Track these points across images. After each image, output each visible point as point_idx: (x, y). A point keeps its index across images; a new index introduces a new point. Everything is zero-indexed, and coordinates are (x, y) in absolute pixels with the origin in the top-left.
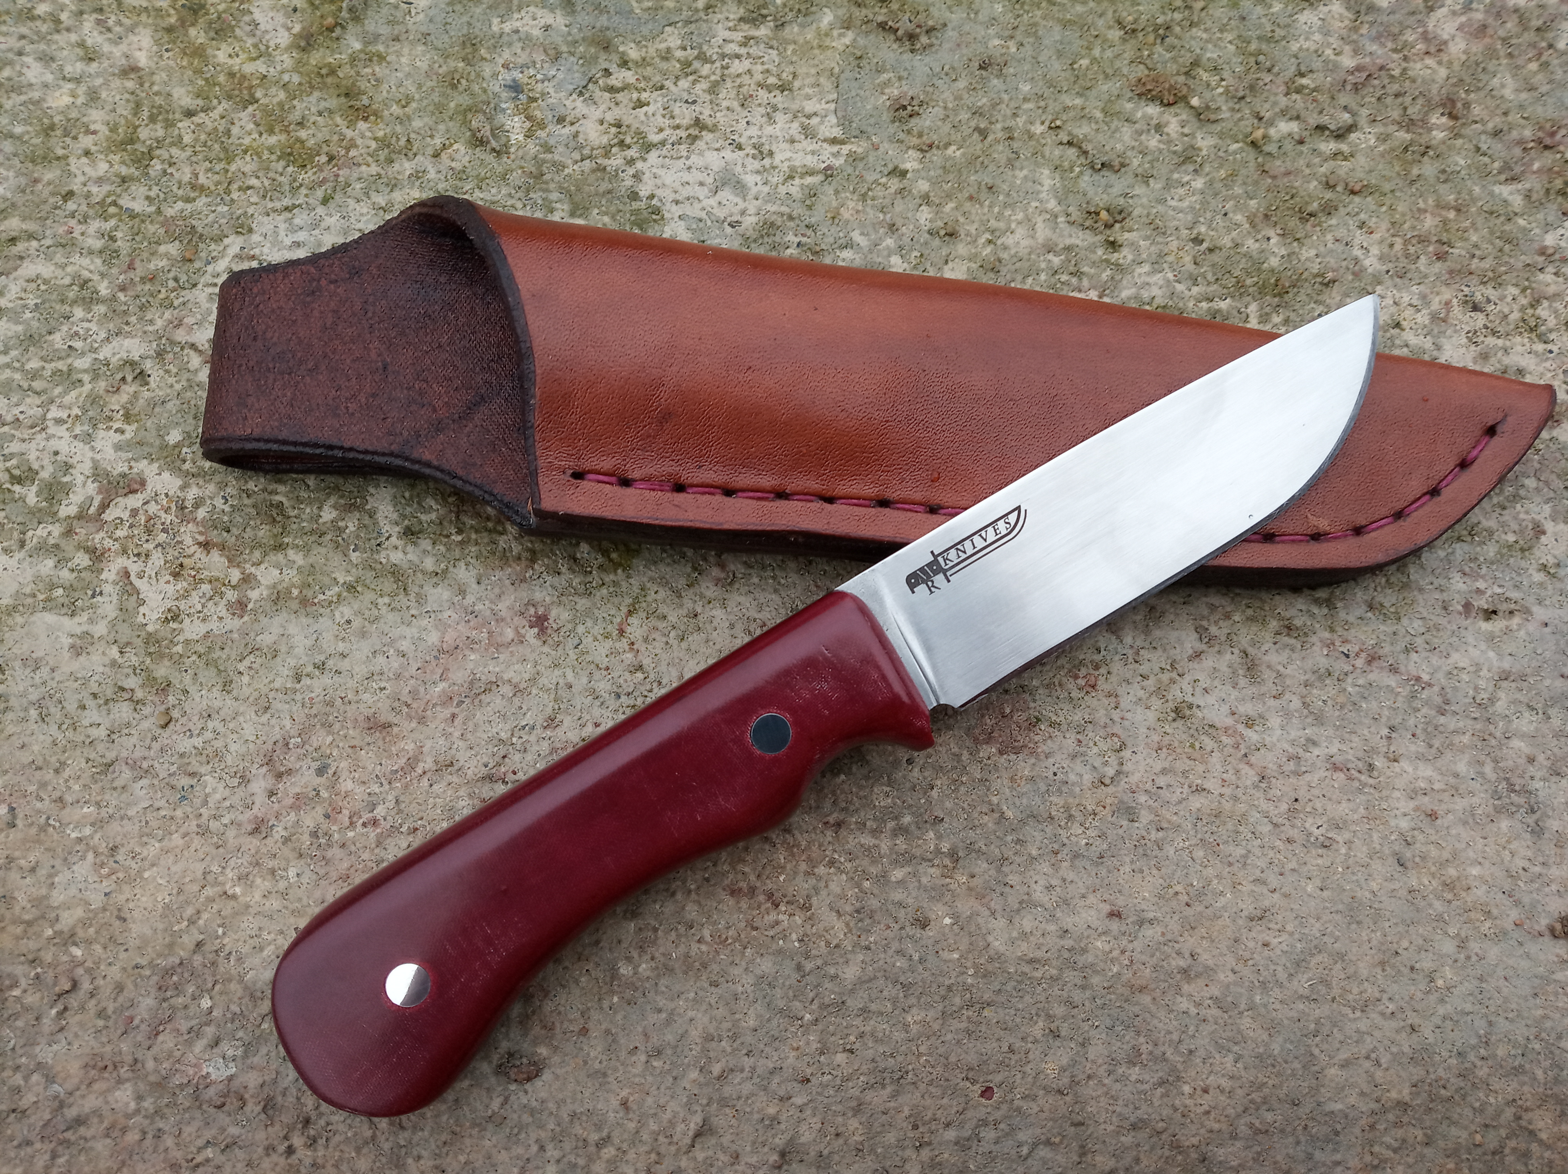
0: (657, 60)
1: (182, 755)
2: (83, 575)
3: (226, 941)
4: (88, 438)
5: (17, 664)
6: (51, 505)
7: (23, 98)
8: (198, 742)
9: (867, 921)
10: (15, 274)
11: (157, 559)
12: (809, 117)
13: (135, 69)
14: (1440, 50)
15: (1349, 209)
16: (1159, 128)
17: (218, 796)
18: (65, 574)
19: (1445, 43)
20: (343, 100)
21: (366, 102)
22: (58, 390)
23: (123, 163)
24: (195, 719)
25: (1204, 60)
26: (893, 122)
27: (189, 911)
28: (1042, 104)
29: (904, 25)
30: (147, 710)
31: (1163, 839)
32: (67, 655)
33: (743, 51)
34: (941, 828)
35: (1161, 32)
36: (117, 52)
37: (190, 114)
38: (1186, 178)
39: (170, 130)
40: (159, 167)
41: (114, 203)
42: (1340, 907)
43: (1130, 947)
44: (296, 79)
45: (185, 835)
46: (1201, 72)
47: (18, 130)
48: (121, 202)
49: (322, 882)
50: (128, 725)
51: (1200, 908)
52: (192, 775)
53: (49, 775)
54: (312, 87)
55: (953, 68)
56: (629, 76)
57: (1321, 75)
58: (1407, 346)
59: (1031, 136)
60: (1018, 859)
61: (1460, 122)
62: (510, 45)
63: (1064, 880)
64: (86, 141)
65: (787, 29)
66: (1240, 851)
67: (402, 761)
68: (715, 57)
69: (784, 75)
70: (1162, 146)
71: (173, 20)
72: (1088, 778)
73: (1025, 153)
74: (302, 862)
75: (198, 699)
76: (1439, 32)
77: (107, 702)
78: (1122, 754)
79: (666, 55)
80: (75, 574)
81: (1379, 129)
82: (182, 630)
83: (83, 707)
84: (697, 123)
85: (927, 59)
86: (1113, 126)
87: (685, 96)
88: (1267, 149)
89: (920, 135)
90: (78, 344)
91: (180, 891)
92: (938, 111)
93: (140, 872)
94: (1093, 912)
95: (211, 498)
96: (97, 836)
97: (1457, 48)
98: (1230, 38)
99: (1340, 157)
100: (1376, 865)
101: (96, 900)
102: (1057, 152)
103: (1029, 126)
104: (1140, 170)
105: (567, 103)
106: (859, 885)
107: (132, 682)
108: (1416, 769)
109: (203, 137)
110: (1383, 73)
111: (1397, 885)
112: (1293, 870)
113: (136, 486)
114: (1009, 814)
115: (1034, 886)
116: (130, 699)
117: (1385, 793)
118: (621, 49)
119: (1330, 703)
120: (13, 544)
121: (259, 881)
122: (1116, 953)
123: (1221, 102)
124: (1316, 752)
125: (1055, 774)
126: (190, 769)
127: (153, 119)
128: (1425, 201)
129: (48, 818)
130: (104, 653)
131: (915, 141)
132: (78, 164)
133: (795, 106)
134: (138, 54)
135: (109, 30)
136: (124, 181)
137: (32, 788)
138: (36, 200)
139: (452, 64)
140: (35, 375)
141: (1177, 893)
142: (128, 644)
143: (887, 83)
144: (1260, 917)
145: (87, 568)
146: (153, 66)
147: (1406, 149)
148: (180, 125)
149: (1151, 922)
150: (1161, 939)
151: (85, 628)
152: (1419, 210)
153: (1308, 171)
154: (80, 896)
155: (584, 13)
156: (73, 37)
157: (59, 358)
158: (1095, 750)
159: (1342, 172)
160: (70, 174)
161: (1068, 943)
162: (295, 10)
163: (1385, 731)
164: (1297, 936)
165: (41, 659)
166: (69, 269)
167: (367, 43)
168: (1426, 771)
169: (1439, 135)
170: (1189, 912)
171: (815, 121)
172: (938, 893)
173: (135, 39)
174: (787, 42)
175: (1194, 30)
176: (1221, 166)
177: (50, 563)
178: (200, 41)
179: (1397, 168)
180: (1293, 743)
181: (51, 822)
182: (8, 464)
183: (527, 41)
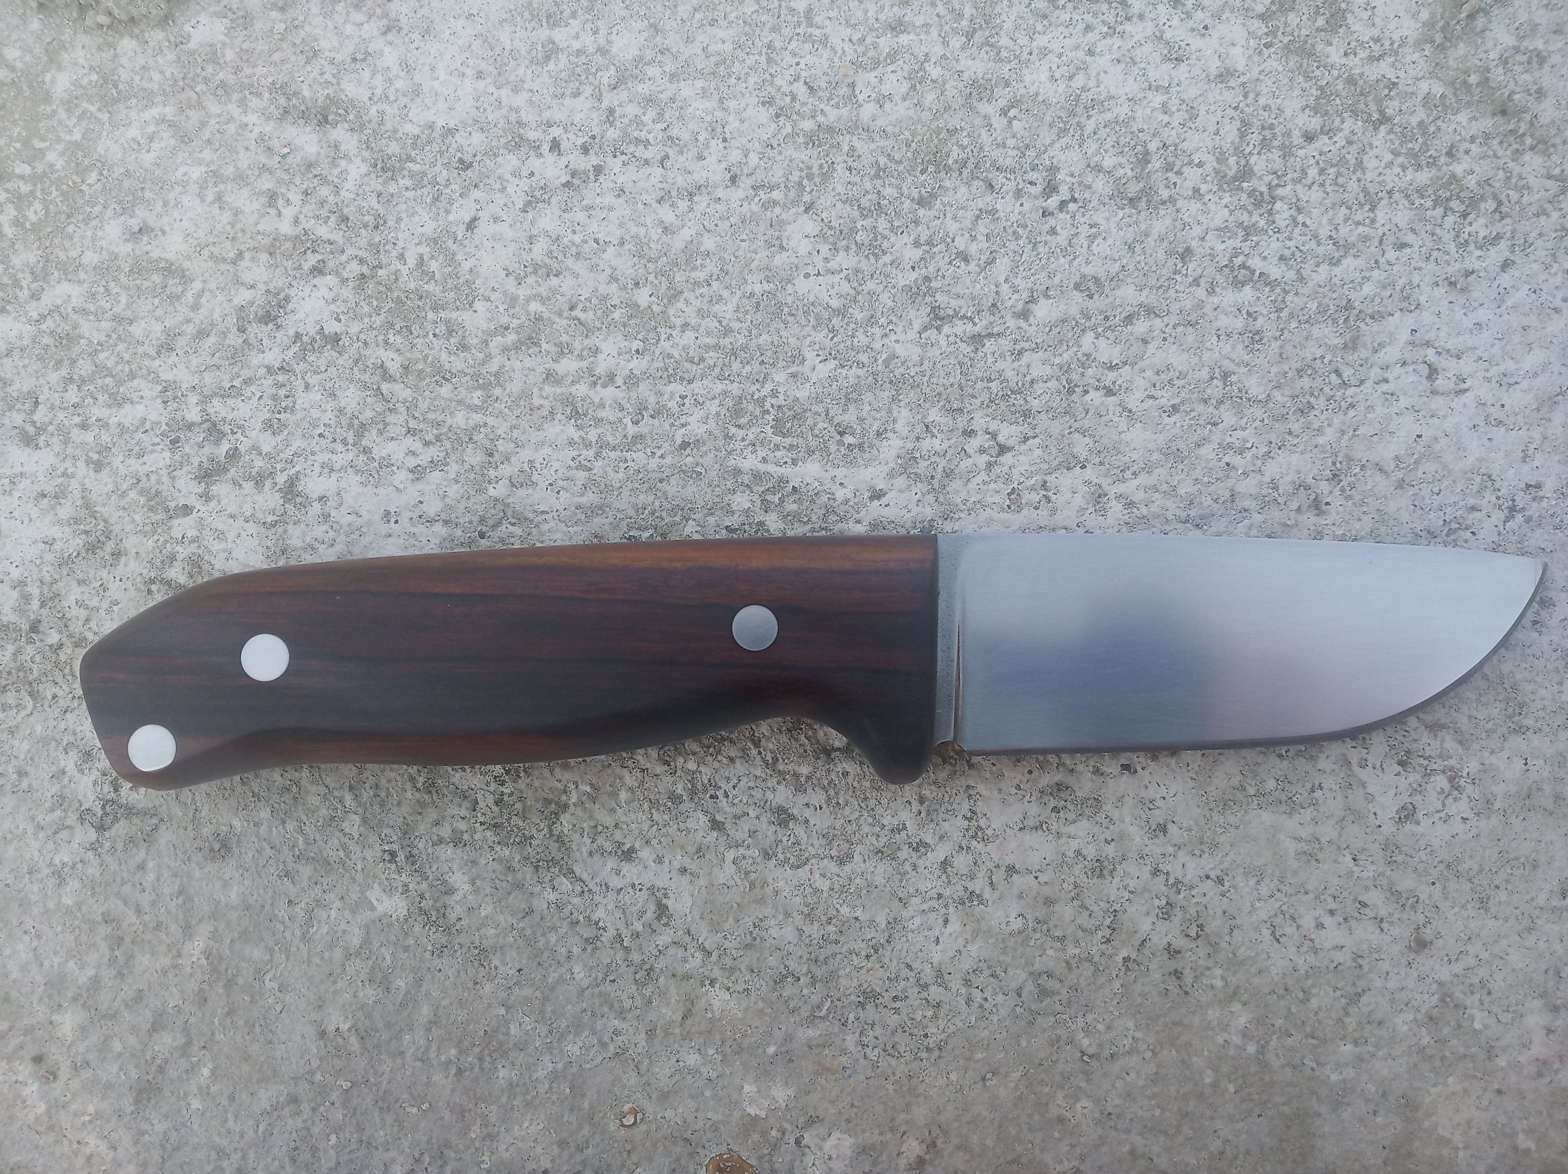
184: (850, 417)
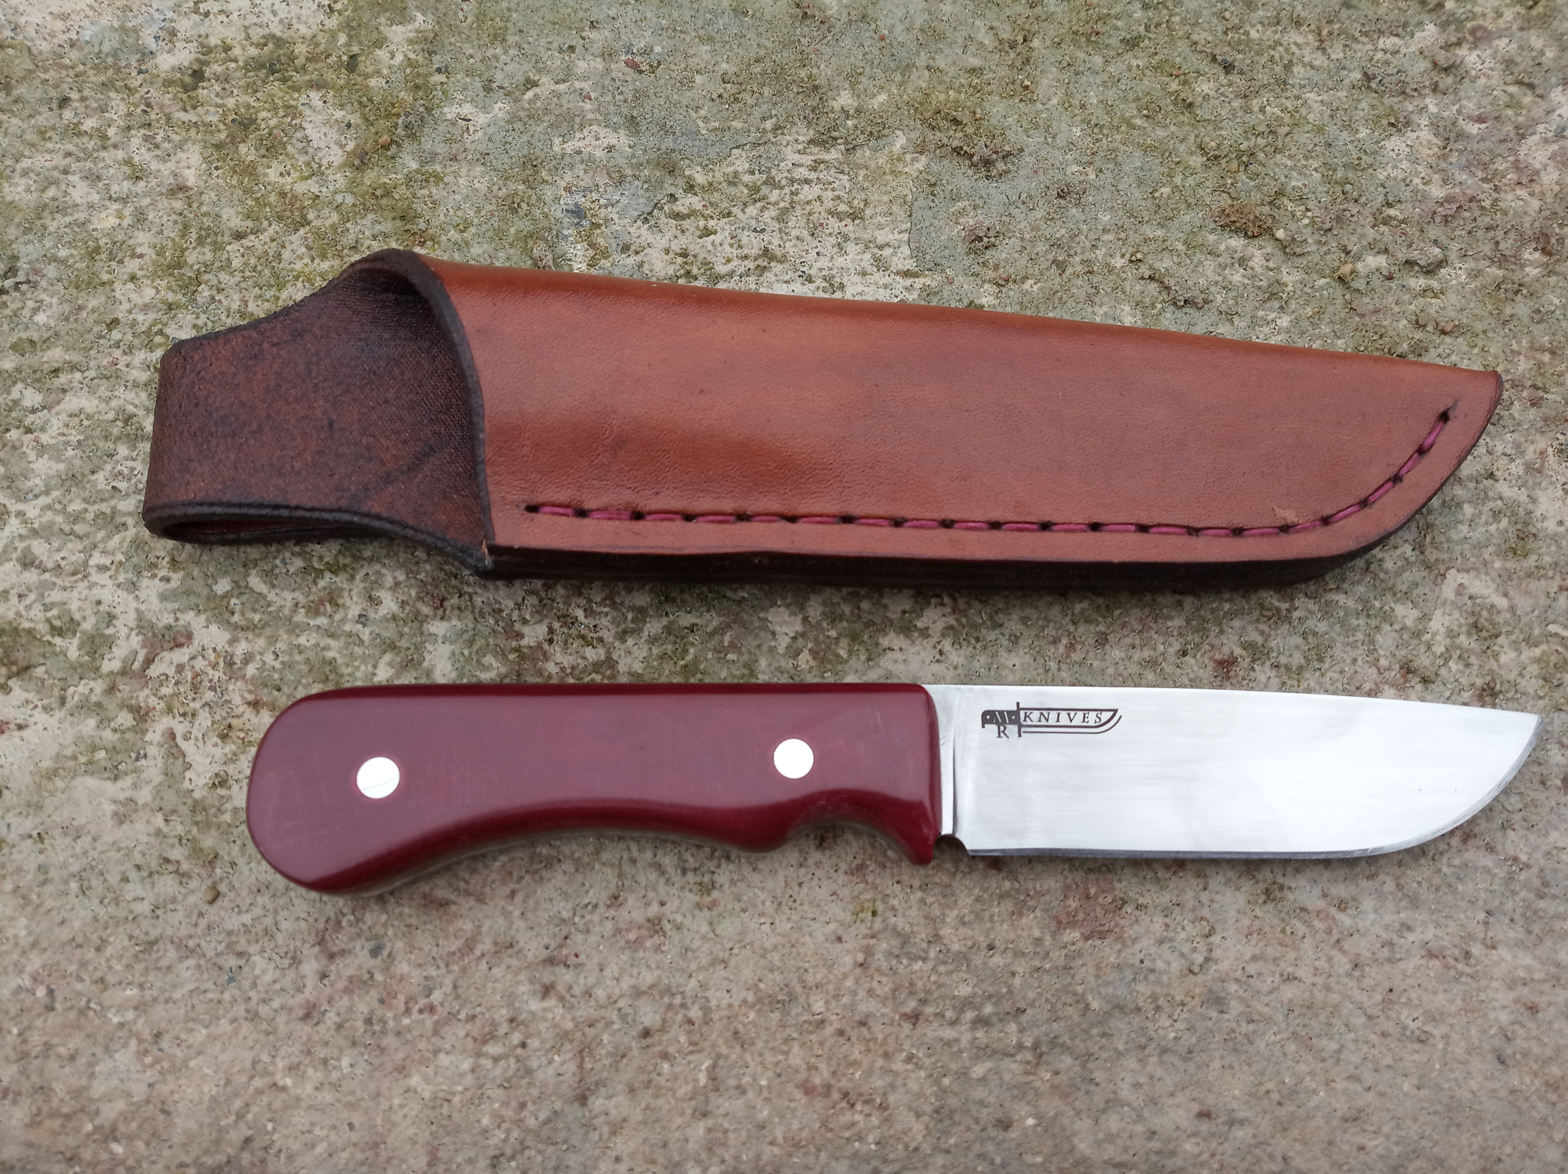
0: (724, 184)
1: (230, 933)
2: (127, 736)
3: (276, 1137)
4: (133, 586)
5: (57, 833)
6: (94, 659)
7: (68, 219)
8: (246, 918)
9: (947, 1122)
10: (57, 408)
11: (204, 720)
12: (881, 247)
13: (183, 188)
14: (1532, 181)
15: (1440, 350)
16: (1243, 262)
17: (268, 978)
18: (108, 735)
19: (1537, 173)
20: (399, 223)
21: (422, 225)
22: (101, 535)
23: (170, 288)
24: (244, 893)
25: (1289, 189)
26: (968, 254)
27: (238, 1104)
28: (1123, 235)
29: (980, 149)
30: (194, 884)
31: (1255, 1032)
32: (109, 823)
33: (813, 176)
34: (1024, 1018)
35: (1244, 158)
36: (166, 169)
37: (239, 236)
38: (1272, 316)
39: (219, 254)
40: (206, 294)
41: (161, 332)
42: (1439, 1107)
43: (1220, 1149)
44: (350, 200)
45: (234, 1020)
46: (1286, 201)
47: (63, 253)
48: (168, 331)
49: (378, 1074)
50: (174, 900)
51: (1292, 1108)
52: (240, 954)
53: (91, 954)
54: (366, 209)
55: (1030, 196)
56: (695, 202)
57: (1409, 206)
58: (1501, 498)
59: (1111, 270)
60: (1104, 1055)
61: (1555, 258)
62: (572, 166)
63: (1152, 1078)
64: (132, 265)
65: (859, 153)
66: (1334, 1046)
67: (460, 943)
68: (784, 182)
69: (856, 202)
70: (1246, 281)
71: (223, 136)
72: (1176, 965)
73: (1105, 287)
74: (355, 1051)
75: (246, 872)
76: (1531, 161)
77: (151, 874)
78: (1212, 939)
79: (733, 180)
80: (118, 735)
81: (1470, 264)
82: (230, 798)
83: (125, 880)
84: (766, 252)
85: (1003, 187)
86: (1196, 260)
87: (753, 223)
88: (1355, 285)
89: (996, 268)
90: (122, 485)
91: (228, 1082)
92: (1015, 242)
93: (185, 1062)
94: (1181, 1112)
95: (261, 654)
96: (141, 1022)
97: (1550, 177)
98: (1316, 165)
99: (1429, 294)
100: (1476, 1064)
101: (139, 1092)
102: (1138, 288)
103: (1109, 259)
104: (1224, 308)
105: (632, 230)
106: (937, 1082)
107: (178, 853)
108: (1515, 957)
109: (253, 261)
110: (1473, 205)
111: (1496, 1085)
112: (1389, 1067)
113: (182, 640)
114: (1095, 1005)
115: (1120, 1084)
116: (176, 872)
117: (1484, 983)
118: (687, 173)
119: (1425, 884)
120: (53, 702)
121: (310, 1071)
122: (1205, 1156)
123: (1307, 233)
124: (1411, 937)
125: (1142, 962)
126: (239, 948)
127: (200, 241)
128: (1519, 343)
129: (89, 1001)
130: (148, 822)
131: (991, 274)
132: (123, 290)
133: (867, 236)
134: (187, 172)
135: (157, 146)
136: (170, 309)
137: (72, 968)
138: (79, 327)
139: (512, 186)
140: (76, 518)
141: (1268, 1092)
142: (174, 811)
143: (962, 212)
144: (1355, 1118)
145: (133, 729)
146: (201, 184)
147: (1498, 287)
148: (229, 248)
149: (1242, 1122)
150: (1252, 1141)
151: (128, 794)
152: (1512, 351)
153: (1397, 309)
154: (122, 1087)
155: (647, 133)
156: (120, 154)
157: (102, 500)
158: (1183, 935)
159: (1432, 311)
160: (115, 301)
161: (1156, 1145)
162: (349, 126)
163: (1482, 916)
164: (1394, 1139)
165: (82, 827)
166: (114, 403)
167: (423, 163)
168: (1527, 960)
169: (1533, 272)
170: (1282, 1112)
171: (887, 252)
172: (1021, 1091)
173: (183, 156)
174: (859, 167)
175: (1278, 156)
176: (1307, 303)
177: (92, 722)
178: (250, 158)
179: (1490, 307)
180: (1387, 927)
181: (92, 1005)
182: (49, 614)
183: (590, 163)
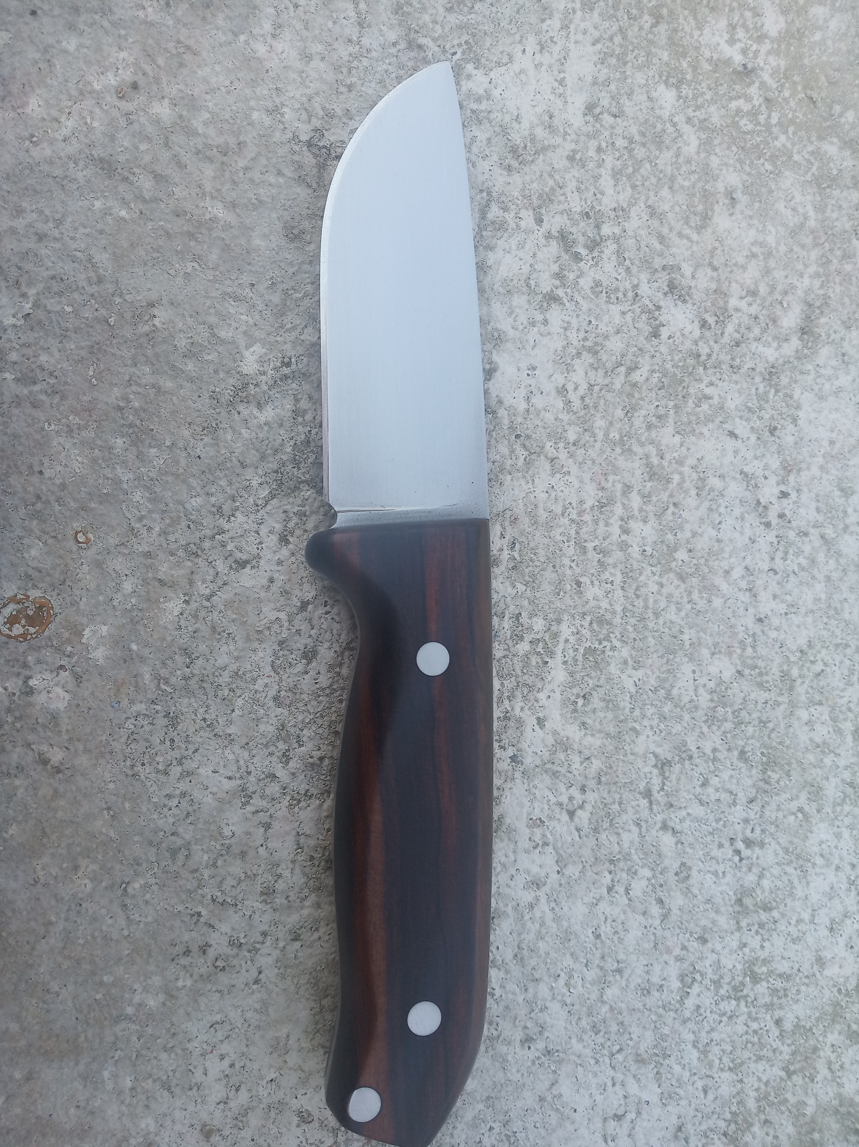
184: (596, 702)
